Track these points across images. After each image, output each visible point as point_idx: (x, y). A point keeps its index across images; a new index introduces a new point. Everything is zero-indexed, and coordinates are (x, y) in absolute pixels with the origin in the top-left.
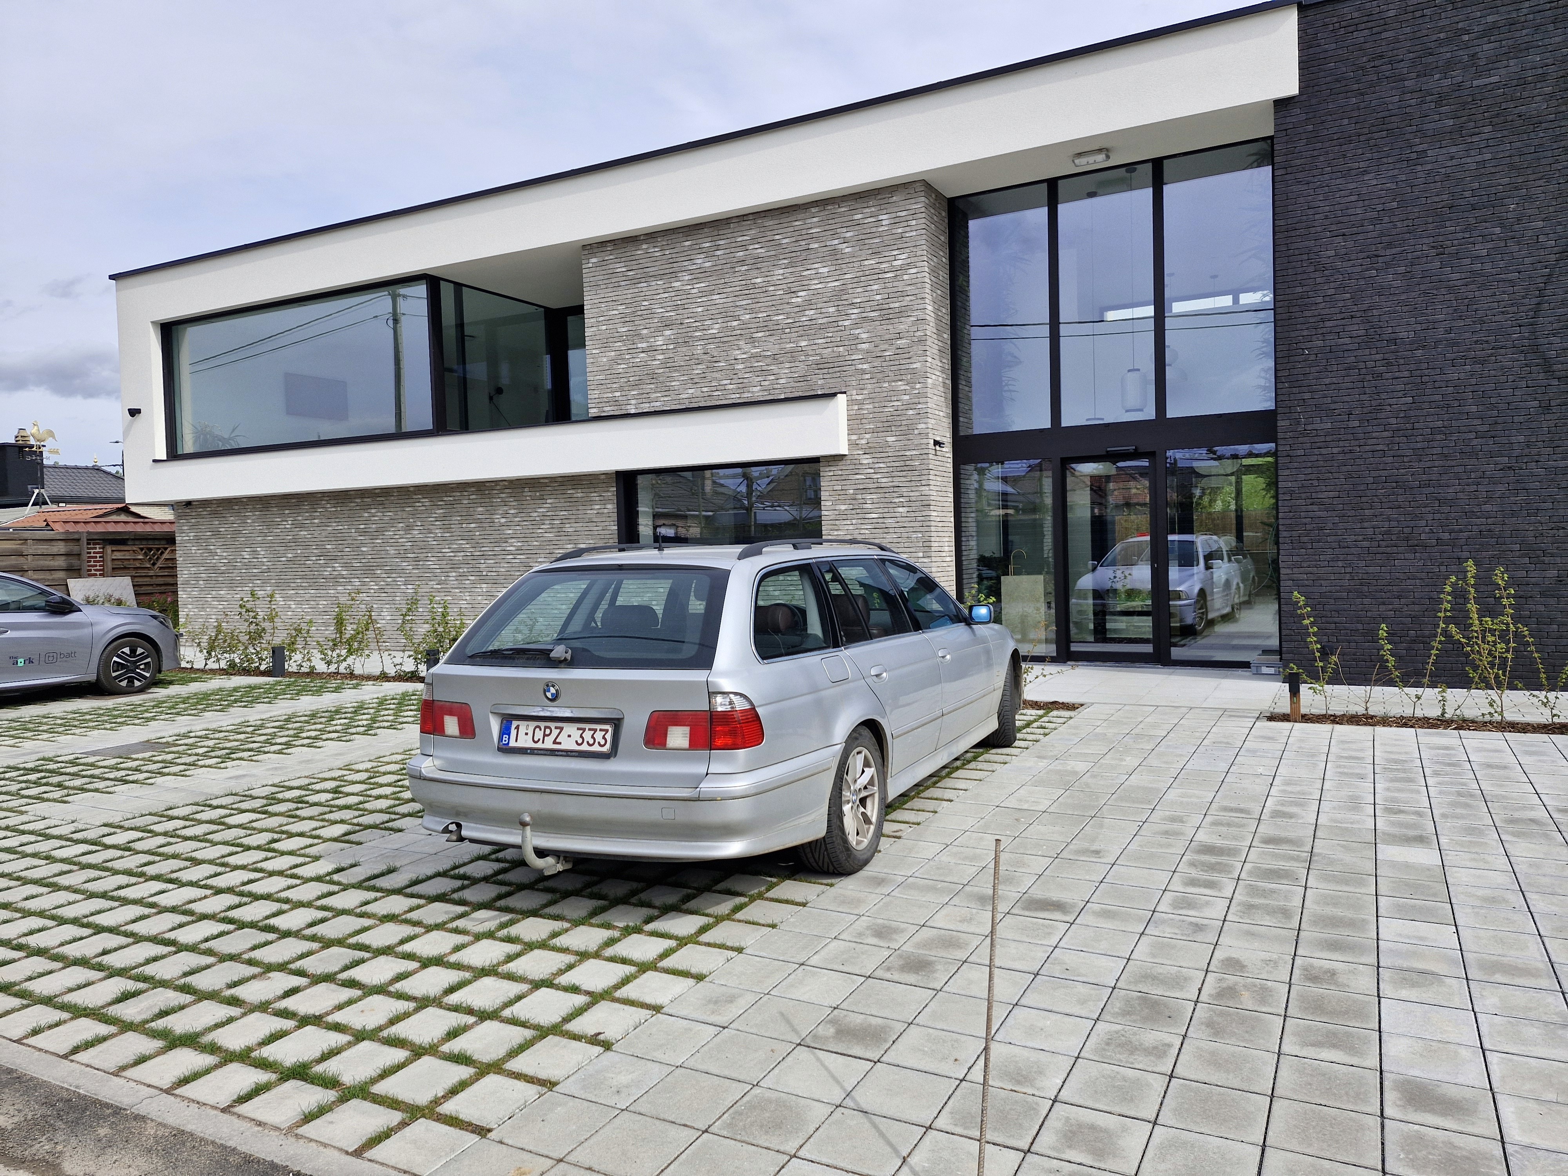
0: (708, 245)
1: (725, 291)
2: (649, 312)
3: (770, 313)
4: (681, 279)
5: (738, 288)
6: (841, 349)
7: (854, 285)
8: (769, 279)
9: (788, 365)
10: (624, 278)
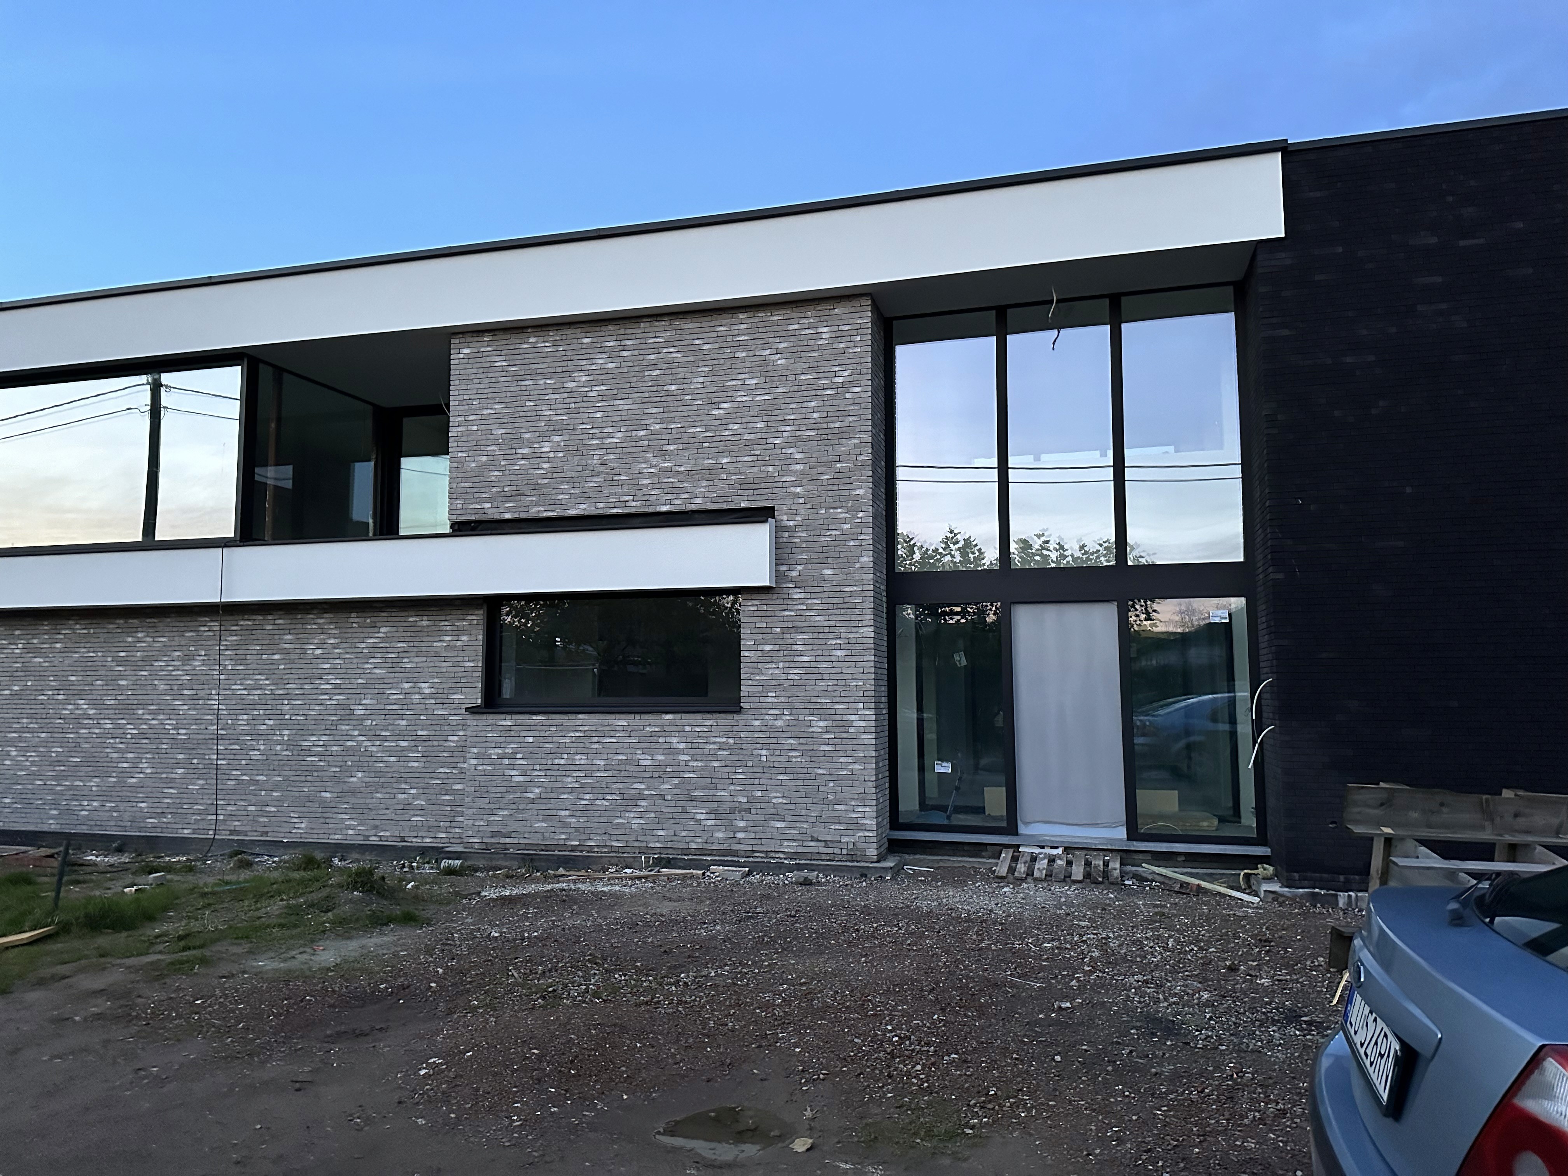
0: (612, 344)
1: (631, 396)
2: (534, 413)
3: (686, 424)
4: (577, 379)
5: (647, 395)
6: (771, 469)
7: (788, 400)
8: (685, 386)
9: (705, 483)
10: (504, 374)
